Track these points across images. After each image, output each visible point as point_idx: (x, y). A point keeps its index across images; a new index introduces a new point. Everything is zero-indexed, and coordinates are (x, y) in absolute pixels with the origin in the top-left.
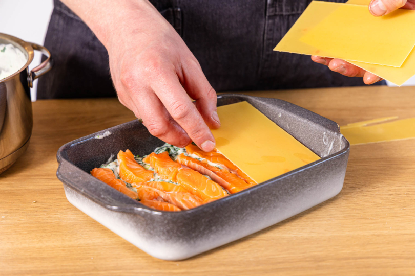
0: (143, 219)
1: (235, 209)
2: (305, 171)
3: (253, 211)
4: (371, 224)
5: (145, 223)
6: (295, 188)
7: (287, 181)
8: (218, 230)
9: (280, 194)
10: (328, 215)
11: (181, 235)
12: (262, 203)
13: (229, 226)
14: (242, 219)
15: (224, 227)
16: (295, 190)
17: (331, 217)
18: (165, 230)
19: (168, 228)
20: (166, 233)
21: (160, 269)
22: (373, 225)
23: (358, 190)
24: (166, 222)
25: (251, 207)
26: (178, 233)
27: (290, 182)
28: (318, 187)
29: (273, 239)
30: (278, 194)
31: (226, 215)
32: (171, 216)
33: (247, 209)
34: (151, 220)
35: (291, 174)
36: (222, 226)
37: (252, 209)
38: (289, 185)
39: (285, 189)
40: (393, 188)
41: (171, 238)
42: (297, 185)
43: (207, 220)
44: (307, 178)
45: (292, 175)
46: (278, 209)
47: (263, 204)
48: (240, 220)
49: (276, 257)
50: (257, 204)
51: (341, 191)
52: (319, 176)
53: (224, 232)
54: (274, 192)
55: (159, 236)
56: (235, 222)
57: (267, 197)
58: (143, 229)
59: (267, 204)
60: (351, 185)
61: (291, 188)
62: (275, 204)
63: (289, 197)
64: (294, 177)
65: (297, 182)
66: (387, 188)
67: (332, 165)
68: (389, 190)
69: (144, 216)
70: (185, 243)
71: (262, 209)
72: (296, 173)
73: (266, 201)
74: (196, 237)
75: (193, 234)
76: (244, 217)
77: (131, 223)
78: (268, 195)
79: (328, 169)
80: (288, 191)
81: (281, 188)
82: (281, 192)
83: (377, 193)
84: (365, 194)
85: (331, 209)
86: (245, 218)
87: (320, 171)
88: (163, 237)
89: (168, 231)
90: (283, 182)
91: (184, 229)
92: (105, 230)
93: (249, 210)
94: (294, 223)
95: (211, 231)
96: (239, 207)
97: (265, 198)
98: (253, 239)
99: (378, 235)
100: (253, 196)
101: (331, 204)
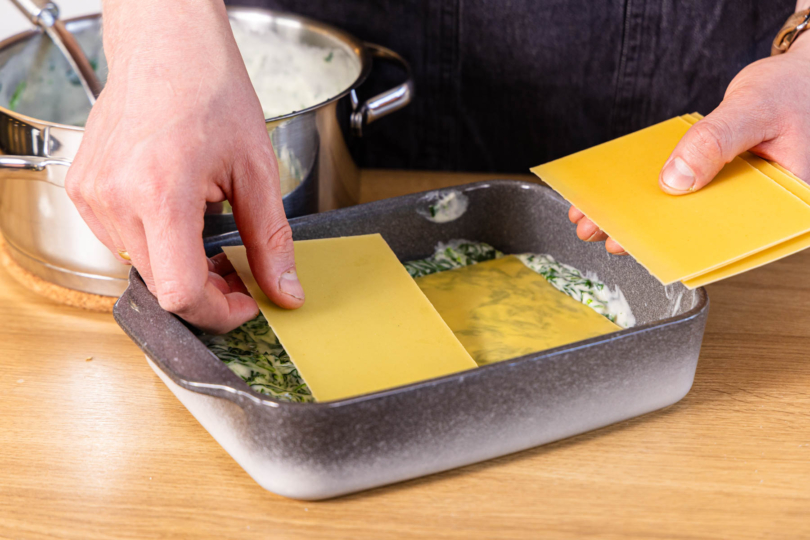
0: (241, 411)
1: (429, 411)
2: (593, 347)
3: (471, 418)
4: (724, 469)
5: (245, 420)
6: (569, 380)
7: (551, 366)
8: (391, 449)
9: (535, 389)
10: (644, 442)
11: (310, 450)
12: (494, 403)
13: (418, 442)
14: (446, 432)
15: (407, 444)
16: (571, 384)
17: (647, 448)
18: (279, 438)
19: (285, 435)
20: (282, 444)
21: (269, 514)
22: (726, 472)
23: (726, 397)
24: (280, 421)
25: (466, 410)
26: (305, 446)
27: (557, 366)
28: (626, 383)
29: (514, 479)
30: (528, 388)
31: (411, 420)
32: (290, 411)
33: (457, 413)
34: (254, 415)
35: (561, 352)
36: (402, 442)
37: (469, 415)
38: (556, 374)
39: (547, 381)
40: (800, 401)
41: (291, 455)
42: (576, 375)
43: (367, 427)
44: (599, 362)
45: (563, 355)
46: (531, 419)
47: (496, 405)
48: (443, 434)
49: (505, 515)
50: (481, 405)
51: (688, 395)
52: (629, 362)
53: (406, 454)
54: (520, 384)
55: (269, 448)
56: (430, 436)
57: (505, 393)
58: (243, 432)
59: (505, 407)
61: (561, 379)
62: (523, 409)
63: (557, 399)
64: (566, 357)
65: (574, 368)
66: (787, 400)
67: (659, 341)
68: (790, 404)
69: (243, 407)
70: (319, 466)
71: (492, 415)
72: (572, 350)
73: (501, 400)
74: (344, 457)
75: (337, 452)
76: (450, 429)
77: (226, 416)
78: (505, 388)
79: (648, 347)
80: (553, 385)
81: (537, 378)
82: (536, 386)
83: (762, 407)
84: (737, 408)
85: (656, 432)
86: (454, 431)
87: (630, 351)
88: (277, 452)
89: (285, 440)
90: (540, 366)
91: (316, 439)
93: (462, 416)
94: (567, 452)
95: (376, 449)
96: (440, 407)
97: (499, 394)
98: (474, 474)
99: (728, 495)
100: (471, 389)
101: (659, 420)
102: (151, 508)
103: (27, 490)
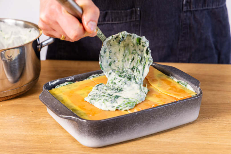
0: (76, 123)
1: (128, 123)
2: (172, 105)
3: (139, 125)
4: (208, 138)
5: (77, 126)
6: (165, 114)
7: (161, 110)
8: (118, 133)
9: (156, 117)
10: (186, 131)
11: (96, 134)
12: (145, 120)
13: (125, 131)
14: (132, 128)
15: (122, 132)
16: (166, 115)
17: (187, 133)
18: (87, 130)
19: (89, 129)
20: (88, 132)
21: (84, 151)
22: (209, 139)
23: (207, 119)
24: (87, 126)
25: (138, 122)
26: (94, 132)
27: (162, 110)
28: (181, 115)
29: (151, 141)
30: (155, 116)
31: (123, 125)
32: (90, 123)
33: (135, 123)
34: (80, 124)
35: (163, 106)
36: (120, 131)
37: (138, 124)
38: (162, 112)
39: (159, 114)
40: (228, 120)
41: (90, 135)
42: (167, 113)
43: (111, 127)
44: (173, 109)
45: (164, 107)
46: (155, 125)
47: (146, 121)
48: (131, 129)
49: (149, 151)
50: (142, 121)
51: (197, 119)
52: (181, 109)
53: (122, 134)
54: (152, 115)
55: (84, 133)
56: (128, 129)
57: (148, 118)
58: (77, 129)
59: (148, 121)
60: (204, 116)
61: (163, 114)
62: (153, 122)
63: (162, 119)
64: (165, 108)
65: (167, 111)
66: (224, 120)
67: (190, 103)
68: (225, 121)
69: (77, 122)
70: (98, 138)
71: (145, 124)
72: (166, 106)
73: (147, 120)
74: (105, 135)
75: (103, 134)
76: (133, 128)
77: (72, 125)
78: (148, 116)
79: (186, 105)
80: (161, 115)
81: (157, 113)
82: (156, 116)
83: (218, 122)
84: (211, 122)
85: (189, 129)
86: (134, 128)
87: (182, 106)
88: (86, 134)
89: (88, 131)
90: (158, 110)
91: (97, 130)
92: (62, 129)
93: (137, 124)
94: (165, 134)
95: (113, 133)
96: (131, 122)
97: (147, 118)
98: (140, 140)
99: (210, 144)
100: (139, 116)
101: (190, 125)
102: (52, 150)
103: (17, 146)
